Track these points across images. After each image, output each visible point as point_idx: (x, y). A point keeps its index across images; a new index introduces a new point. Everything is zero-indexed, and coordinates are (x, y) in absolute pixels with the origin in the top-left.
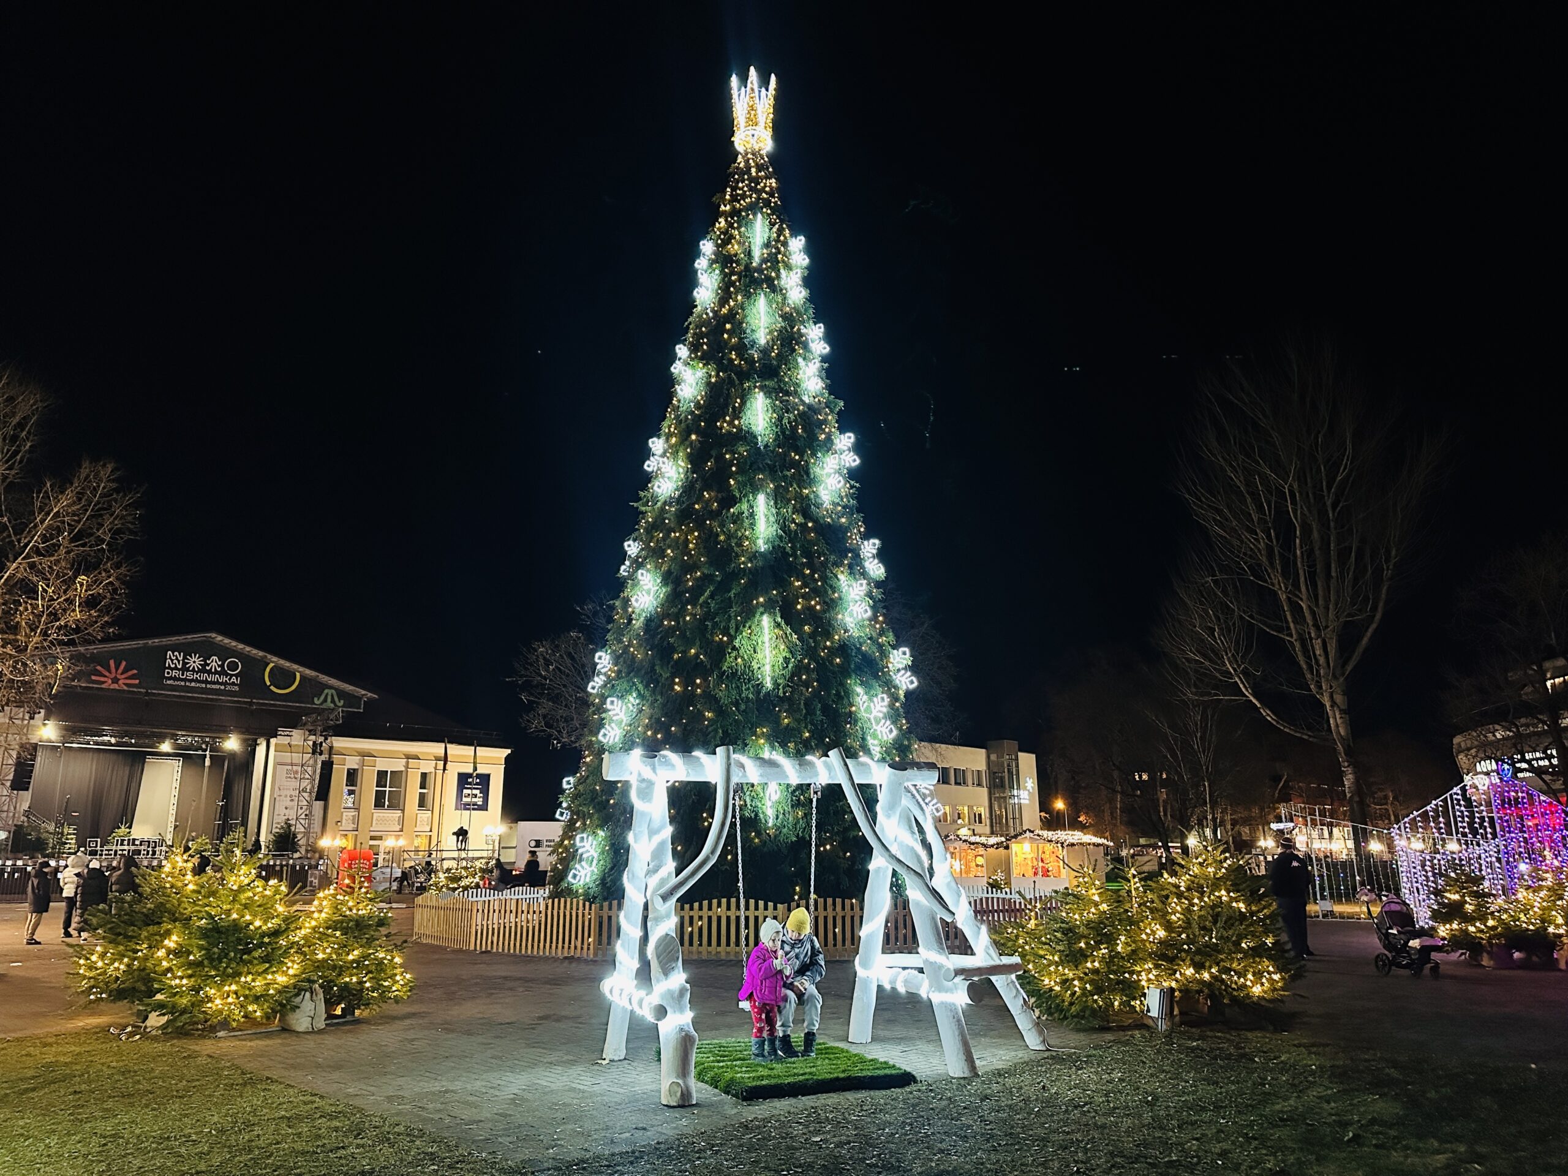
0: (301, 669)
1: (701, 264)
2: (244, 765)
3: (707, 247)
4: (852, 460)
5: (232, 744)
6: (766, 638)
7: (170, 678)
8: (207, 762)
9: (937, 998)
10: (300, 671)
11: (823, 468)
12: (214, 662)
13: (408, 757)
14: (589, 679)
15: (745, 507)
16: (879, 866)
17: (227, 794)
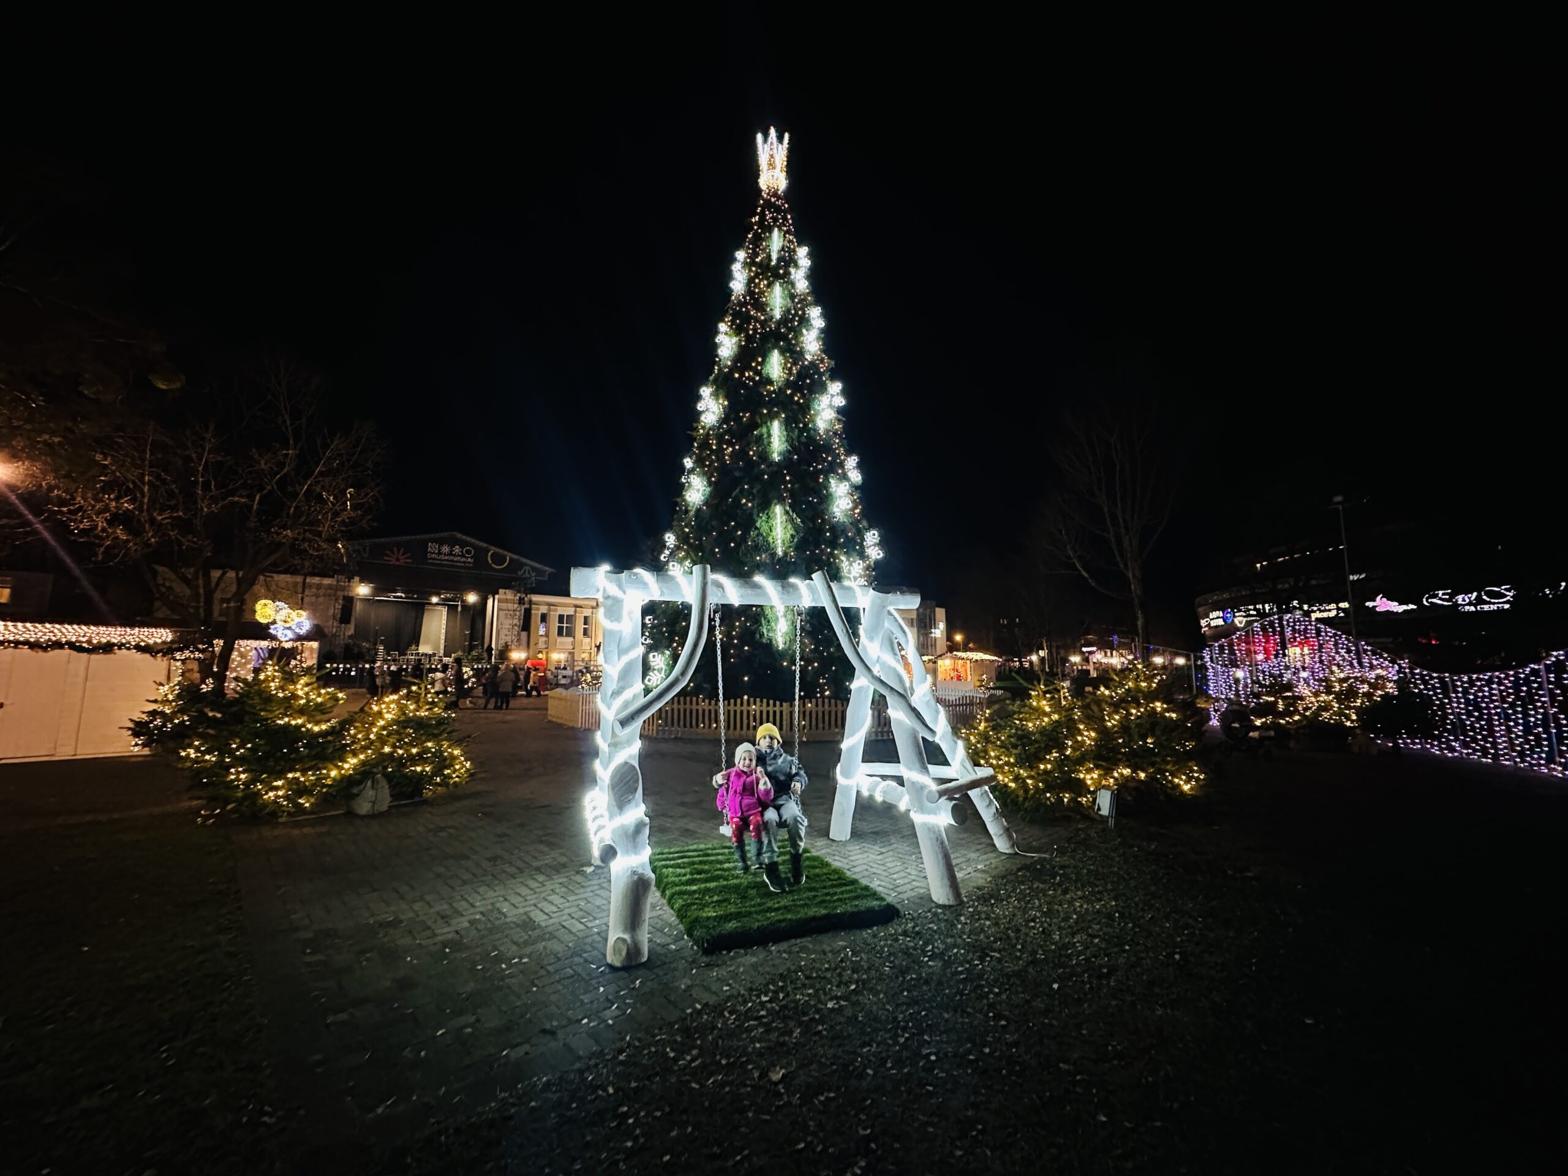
0: (510, 554)
1: (736, 268)
2: (480, 610)
3: (741, 255)
4: (840, 401)
5: (472, 598)
6: (779, 520)
7: (431, 559)
8: (459, 609)
9: (917, 818)
10: (509, 556)
11: (819, 405)
12: (457, 549)
13: (576, 606)
14: (662, 552)
15: (764, 430)
16: (861, 686)
17: (473, 628)
